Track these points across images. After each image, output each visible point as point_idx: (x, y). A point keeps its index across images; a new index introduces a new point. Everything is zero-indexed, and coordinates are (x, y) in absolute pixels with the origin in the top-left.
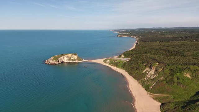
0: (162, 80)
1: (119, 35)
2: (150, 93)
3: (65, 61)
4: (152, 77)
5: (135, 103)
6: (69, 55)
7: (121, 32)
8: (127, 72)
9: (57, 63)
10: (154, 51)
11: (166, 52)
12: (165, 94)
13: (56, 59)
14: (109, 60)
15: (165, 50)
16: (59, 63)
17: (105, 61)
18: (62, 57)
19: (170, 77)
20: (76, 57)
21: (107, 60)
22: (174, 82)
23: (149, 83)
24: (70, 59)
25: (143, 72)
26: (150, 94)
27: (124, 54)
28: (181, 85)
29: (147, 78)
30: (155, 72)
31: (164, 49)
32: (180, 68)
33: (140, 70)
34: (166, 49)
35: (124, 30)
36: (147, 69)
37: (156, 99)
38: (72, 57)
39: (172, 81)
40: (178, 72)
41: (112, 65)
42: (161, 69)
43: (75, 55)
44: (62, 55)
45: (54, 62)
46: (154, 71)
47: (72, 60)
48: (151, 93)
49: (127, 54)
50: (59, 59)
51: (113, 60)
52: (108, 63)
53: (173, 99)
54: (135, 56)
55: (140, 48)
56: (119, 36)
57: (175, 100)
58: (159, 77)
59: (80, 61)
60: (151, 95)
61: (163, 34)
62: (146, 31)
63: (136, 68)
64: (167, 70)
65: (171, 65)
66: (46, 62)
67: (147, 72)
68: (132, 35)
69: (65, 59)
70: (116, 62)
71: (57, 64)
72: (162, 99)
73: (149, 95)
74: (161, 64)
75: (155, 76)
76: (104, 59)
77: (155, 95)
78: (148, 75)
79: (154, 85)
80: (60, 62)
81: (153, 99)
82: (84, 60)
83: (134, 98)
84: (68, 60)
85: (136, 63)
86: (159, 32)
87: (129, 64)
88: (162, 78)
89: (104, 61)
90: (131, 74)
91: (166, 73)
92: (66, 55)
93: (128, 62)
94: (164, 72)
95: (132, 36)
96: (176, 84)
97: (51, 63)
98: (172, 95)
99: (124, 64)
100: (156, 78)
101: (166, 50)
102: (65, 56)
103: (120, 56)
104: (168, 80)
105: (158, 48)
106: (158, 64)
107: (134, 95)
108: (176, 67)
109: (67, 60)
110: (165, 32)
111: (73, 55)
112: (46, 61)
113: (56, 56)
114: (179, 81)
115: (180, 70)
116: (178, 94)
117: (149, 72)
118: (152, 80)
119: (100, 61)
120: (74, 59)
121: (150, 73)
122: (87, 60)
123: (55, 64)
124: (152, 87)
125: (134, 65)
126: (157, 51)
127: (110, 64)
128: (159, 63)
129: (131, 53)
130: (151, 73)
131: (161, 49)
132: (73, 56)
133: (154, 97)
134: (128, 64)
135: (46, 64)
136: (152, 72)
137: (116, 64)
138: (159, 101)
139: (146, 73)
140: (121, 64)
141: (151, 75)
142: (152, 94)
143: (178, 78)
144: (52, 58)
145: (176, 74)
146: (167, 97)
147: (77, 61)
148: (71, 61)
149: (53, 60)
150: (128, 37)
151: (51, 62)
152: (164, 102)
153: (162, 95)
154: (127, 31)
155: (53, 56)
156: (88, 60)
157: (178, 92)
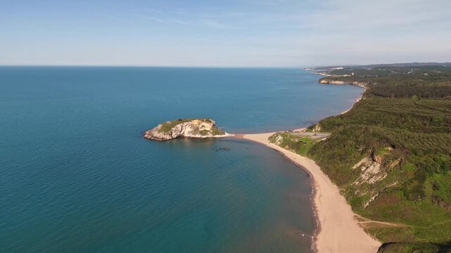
0: (395, 189)
1: (322, 79)
2: (359, 216)
3: (186, 135)
4: (372, 181)
5: (318, 237)
6: (195, 122)
7: (332, 73)
8: (318, 164)
9: (168, 137)
10: (394, 118)
11: (425, 122)
12: (396, 222)
13: (167, 129)
14: (283, 135)
15: (422, 117)
16: (173, 139)
17: (272, 139)
18: (179, 126)
19: (416, 183)
20: (208, 126)
21: (277, 135)
22: (423, 195)
23: (362, 194)
24: (196, 130)
25: (354, 167)
26: (359, 220)
27: (321, 123)
28: (442, 204)
29: (360, 182)
30: (381, 168)
31: (422, 114)
32: (443, 163)
33: (347, 162)
34: (425, 115)
35: (338, 68)
36: (364, 160)
37: (371, 231)
38: (200, 126)
39: (419, 192)
40: (439, 171)
41: (286, 149)
42: (397, 162)
43: (208, 121)
44: (181, 121)
45: (160, 135)
46: (379, 165)
47: (201, 133)
48: (363, 216)
49: (327, 125)
50: (173, 129)
51: (291, 137)
52: (279, 143)
53: (413, 236)
54: (341, 128)
55: (362, 110)
56: (323, 81)
57: (418, 239)
58: (387, 181)
59: (217, 136)
60: (361, 223)
61: (433, 77)
62: (393, 72)
63: (338, 158)
64: (411, 164)
65: (421, 153)
66: (146, 136)
67: (363, 169)
68: (355, 81)
69: (187, 131)
70: (297, 140)
71: (166, 140)
72: (387, 234)
73: (357, 222)
74: (398, 151)
75: (379, 178)
76: (271, 134)
77: (370, 221)
78: (363, 176)
79: (373, 198)
80: (174, 135)
81: (365, 230)
82: (227, 135)
83: (320, 225)
84: (191, 132)
85: (342, 145)
86: (425, 72)
87: (325, 147)
88: (395, 184)
89: (270, 138)
90: (326, 171)
91: (405, 173)
92: (188, 121)
93: (325, 141)
94: (401, 169)
95: (356, 83)
96: (428, 200)
97: (155, 137)
98: (412, 227)
99: (315, 146)
100: (381, 182)
101: (426, 118)
102: (185, 124)
103: (311, 128)
104: (409, 188)
105: (406, 111)
106: (390, 149)
107: (321, 218)
108: (434, 160)
109: (189, 132)
110: (440, 75)
111: (203, 121)
112: (147, 132)
113: (168, 122)
114: (437, 193)
115: (442, 167)
116: (428, 225)
117: (367, 168)
118: (371, 187)
119: (262, 138)
120: (205, 130)
121: (369, 170)
122: (233, 135)
123: (164, 141)
124: (368, 204)
125: (336, 151)
126: (403, 119)
127: (283, 145)
128: (393, 147)
129: (339, 121)
130: (371, 170)
131: (414, 116)
132: (204, 124)
133: (368, 228)
134: (322, 147)
135: (146, 138)
136: (375, 168)
137: (297, 146)
138: (379, 238)
139: (360, 171)
140: (308, 146)
141: (372, 176)
142: (364, 220)
143: (435, 187)
144: (160, 126)
145: (431, 175)
146: (399, 230)
147: (210, 135)
148: (198, 136)
149: (159, 131)
150: (345, 84)
151: (156, 134)
152: (390, 240)
153: (388, 224)
154: (347, 70)
155: (161, 123)
156: (235, 134)
157: (429, 220)
